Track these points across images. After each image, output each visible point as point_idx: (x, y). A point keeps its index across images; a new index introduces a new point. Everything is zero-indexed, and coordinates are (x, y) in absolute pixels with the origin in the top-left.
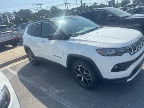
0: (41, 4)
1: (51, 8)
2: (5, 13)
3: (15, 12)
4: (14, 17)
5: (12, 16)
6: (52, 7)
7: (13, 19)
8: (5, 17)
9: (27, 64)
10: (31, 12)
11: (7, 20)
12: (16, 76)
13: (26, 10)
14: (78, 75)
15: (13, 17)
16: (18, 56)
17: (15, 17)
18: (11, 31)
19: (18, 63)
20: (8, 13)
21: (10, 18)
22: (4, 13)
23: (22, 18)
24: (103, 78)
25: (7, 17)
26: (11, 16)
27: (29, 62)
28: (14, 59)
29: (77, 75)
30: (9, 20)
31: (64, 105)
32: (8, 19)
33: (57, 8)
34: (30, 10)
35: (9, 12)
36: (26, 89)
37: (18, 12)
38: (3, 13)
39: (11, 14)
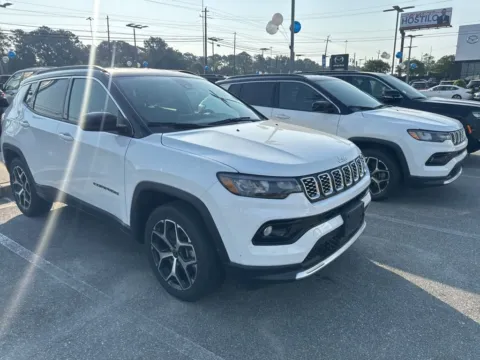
0: (136, 27)
4: (13, 48)
5: (6, 41)
17: (17, 46)
23: (39, 56)
34: (73, 35)
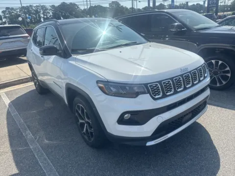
1: (110, 4)
2: (39, 6)
3: (53, 6)
6: (113, 2)
7: (50, 16)
8: (37, 12)
9: (31, 90)
10: (78, 8)
11: (40, 17)
12: (6, 106)
13: (71, 3)
14: (81, 121)
15: (50, 13)
16: (25, 75)
18: (27, 35)
19: (21, 86)
20: (42, 6)
21: (44, 15)
22: (37, 6)
24: (107, 132)
25: (40, 12)
26: (46, 11)
27: (34, 88)
28: (16, 79)
29: (78, 121)
30: (44, 18)
31: (41, 167)
32: (42, 16)
33: (120, 5)
35: (44, 5)
36: (6, 130)
37: (59, 6)
38: (35, 5)
39: (46, 9)
